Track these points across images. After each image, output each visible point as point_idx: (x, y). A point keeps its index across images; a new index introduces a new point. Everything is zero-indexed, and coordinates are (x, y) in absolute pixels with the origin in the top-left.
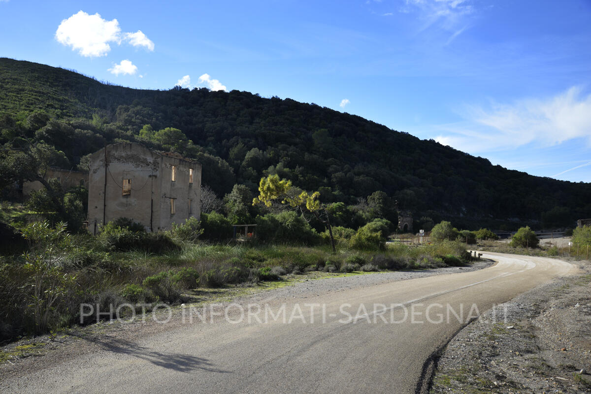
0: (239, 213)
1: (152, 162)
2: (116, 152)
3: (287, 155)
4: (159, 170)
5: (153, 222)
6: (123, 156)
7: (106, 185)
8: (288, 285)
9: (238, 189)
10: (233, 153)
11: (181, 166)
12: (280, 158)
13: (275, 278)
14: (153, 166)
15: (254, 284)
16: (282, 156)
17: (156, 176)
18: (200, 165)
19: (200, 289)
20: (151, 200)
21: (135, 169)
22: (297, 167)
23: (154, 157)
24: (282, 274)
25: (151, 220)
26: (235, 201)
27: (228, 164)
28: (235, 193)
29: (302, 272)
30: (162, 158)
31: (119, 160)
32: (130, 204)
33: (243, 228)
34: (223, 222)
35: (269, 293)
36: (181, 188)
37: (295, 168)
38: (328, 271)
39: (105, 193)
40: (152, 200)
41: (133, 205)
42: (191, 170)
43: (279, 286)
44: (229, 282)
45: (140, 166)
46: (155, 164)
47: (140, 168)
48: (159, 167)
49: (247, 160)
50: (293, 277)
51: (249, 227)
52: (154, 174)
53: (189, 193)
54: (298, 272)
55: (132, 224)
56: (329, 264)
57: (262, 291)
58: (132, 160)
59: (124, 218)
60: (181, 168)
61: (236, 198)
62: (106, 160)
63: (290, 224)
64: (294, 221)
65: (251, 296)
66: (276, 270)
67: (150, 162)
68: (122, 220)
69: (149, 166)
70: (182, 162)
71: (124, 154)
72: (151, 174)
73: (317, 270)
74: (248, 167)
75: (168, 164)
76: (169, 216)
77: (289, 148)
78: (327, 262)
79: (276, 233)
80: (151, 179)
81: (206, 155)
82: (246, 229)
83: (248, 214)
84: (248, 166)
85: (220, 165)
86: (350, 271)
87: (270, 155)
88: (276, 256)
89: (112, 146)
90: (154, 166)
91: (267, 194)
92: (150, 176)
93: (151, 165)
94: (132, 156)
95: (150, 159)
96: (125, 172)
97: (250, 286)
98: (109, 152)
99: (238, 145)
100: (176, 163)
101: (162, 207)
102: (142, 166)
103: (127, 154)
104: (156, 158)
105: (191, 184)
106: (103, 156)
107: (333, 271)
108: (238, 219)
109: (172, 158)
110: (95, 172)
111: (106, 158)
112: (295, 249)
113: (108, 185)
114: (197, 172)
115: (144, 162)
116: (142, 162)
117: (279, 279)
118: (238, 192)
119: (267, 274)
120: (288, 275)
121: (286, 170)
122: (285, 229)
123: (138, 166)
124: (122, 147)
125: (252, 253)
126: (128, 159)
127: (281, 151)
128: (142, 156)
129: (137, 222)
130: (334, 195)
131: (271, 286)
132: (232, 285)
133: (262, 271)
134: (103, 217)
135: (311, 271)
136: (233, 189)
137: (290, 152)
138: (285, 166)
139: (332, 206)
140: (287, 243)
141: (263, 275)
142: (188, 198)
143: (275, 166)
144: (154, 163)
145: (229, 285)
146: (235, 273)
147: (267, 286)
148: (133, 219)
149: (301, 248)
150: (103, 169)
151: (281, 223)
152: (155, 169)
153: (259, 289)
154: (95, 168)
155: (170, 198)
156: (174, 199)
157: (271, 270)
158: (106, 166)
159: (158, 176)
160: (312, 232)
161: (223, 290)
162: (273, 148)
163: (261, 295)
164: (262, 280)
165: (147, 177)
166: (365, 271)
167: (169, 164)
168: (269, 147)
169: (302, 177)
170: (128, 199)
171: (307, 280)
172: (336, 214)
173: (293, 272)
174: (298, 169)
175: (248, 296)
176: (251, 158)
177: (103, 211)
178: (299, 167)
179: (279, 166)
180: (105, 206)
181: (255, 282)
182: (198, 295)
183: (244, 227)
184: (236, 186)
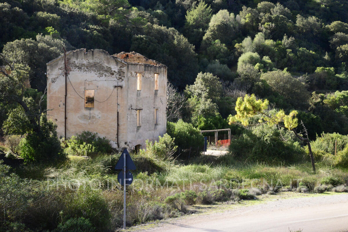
0: (206, 113)
1: (117, 71)
2: (77, 58)
3: (270, 20)
4: (125, 79)
5: (119, 137)
6: (84, 64)
7: (66, 96)
8: (262, 203)
9: (203, 79)
10: (192, 18)
11: (146, 72)
12: (260, 24)
13: (251, 198)
14: (118, 76)
15: (236, 202)
16: (262, 21)
17: (121, 87)
18: (166, 68)
19: (197, 205)
20: (116, 113)
21: (98, 79)
22: (285, 37)
23: (120, 65)
24: (258, 194)
25: (117, 135)
26: (200, 95)
27: (187, 40)
28: (199, 84)
29: (276, 192)
30: (128, 67)
31: (80, 68)
32: (93, 117)
33: (212, 135)
34: (192, 132)
35: (247, 208)
36: (147, 97)
37: (281, 39)
38: (300, 192)
39: (65, 104)
40: (118, 113)
41: (97, 117)
42: (156, 75)
43: (255, 204)
44: (216, 201)
45: (104, 76)
46: (121, 73)
47: (103, 78)
48: (124, 77)
49: (212, 29)
50: (267, 197)
51: (219, 132)
52: (120, 84)
53: (154, 102)
54: (272, 192)
55: (97, 138)
56: (302, 185)
57: (242, 207)
58: (94, 69)
59: (87, 132)
60: (147, 75)
61: (200, 92)
62: (66, 68)
63: (269, 139)
64: (273, 134)
65: (235, 209)
66: (253, 190)
67: (114, 71)
68: (85, 134)
69: (114, 76)
70: (147, 68)
71: (85, 62)
72: (116, 84)
73: (290, 190)
74: (214, 39)
75: (133, 73)
76: (136, 130)
77: (274, 7)
78: (300, 184)
79: (254, 149)
80: (116, 89)
81: (155, 26)
82: (216, 135)
83: (217, 114)
84: (214, 37)
85: (176, 42)
86: (321, 192)
87: (245, 19)
88: (253, 177)
89: (72, 53)
90: (120, 75)
91: (243, 114)
92: (116, 87)
93: (115, 74)
94: (95, 65)
95: (115, 68)
96: (87, 82)
97: (233, 204)
98: (69, 59)
99: (199, 6)
100: (141, 71)
101: (129, 120)
102: (106, 76)
103: (89, 62)
104: (121, 67)
105: (156, 91)
106: (62, 64)
107: (305, 192)
108: (205, 121)
109: (137, 65)
110: (53, 82)
111: (65, 65)
112: (272, 169)
113: (68, 95)
114: (162, 76)
115: (108, 71)
116: (106, 71)
117: (255, 198)
118: (204, 83)
119: (245, 194)
120: (263, 195)
121: (269, 42)
122: (263, 144)
123: (101, 75)
124: (83, 54)
125: (231, 175)
126: (90, 67)
127: (262, 14)
128: (106, 65)
129: (102, 136)
130: (338, 78)
131: (249, 203)
132: (219, 203)
133: (242, 191)
134: (64, 130)
135: (285, 191)
136: (196, 79)
137: (275, 15)
138: (267, 37)
139: (334, 97)
140: (264, 163)
141: (242, 195)
142: (154, 108)
143: (253, 38)
144: (119, 72)
145: (217, 202)
146: (221, 193)
147: (246, 203)
148: (97, 133)
149: (278, 168)
150: (63, 78)
151: (259, 138)
152: (120, 78)
153: (240, 205)
154: (54, 77)
155: (136, 110)
156: (140, 110)
157: (248, 191)
158: (66, 74)
159: (124, 86)
160: (295, 146)
161: (214, 206)
162: (249, 9)
163: (242, 209)
164: (241, 199)
165: (112, 88)
166: (336, 191)
167: (135, 72)
168: (244, 7)
169: (293, 52)
170: (92, 112)
171: (278, 200)
172: (339, 108)
173: (268, 193)
174: (286, 41)
175: (233, 210)
176: (219, 26)
177: (64, 124)
178: (288, 38)
179: (259, 37)
180: (66, 118)
181: (236, 201)
182: (199, 209)
183: (214, 133)
184: (200, 75)
